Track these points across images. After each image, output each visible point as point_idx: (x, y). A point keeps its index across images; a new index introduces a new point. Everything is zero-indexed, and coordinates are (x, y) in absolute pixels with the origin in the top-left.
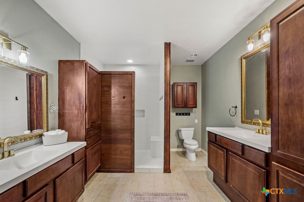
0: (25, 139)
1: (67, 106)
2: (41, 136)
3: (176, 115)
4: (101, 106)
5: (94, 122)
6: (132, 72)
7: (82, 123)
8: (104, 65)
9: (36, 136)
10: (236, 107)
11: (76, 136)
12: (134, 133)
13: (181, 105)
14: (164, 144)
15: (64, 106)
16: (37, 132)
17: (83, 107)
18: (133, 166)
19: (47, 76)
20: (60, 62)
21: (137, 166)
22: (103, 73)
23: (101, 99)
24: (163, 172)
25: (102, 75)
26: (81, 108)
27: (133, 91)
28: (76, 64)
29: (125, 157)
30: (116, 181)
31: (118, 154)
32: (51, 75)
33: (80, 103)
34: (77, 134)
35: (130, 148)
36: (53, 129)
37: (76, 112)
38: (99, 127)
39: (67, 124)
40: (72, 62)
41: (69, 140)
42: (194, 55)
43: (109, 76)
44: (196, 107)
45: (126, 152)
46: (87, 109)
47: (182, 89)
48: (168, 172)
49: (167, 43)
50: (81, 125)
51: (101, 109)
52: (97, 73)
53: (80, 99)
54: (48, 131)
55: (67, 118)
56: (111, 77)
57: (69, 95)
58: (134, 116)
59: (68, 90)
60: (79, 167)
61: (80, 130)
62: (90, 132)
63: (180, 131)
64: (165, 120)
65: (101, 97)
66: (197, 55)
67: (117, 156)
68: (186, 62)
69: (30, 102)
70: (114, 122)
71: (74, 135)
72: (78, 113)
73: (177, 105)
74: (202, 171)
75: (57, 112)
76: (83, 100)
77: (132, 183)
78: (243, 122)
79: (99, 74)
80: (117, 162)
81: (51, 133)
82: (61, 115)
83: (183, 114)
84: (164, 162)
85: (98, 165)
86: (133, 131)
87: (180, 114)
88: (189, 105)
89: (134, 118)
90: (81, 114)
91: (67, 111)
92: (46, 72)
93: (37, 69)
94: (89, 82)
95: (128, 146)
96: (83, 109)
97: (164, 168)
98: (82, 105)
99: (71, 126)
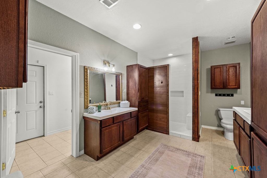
0: (114, 103)
1: (130, 89)
2: (119, 103)
3: (216, 96)
4: (148, 89)
5: (143, 98)
6: (167, 65)
7: (136, 98)
8: (153, 60)
9: (118, 103)
11: (134, 105)
13: (219, 86)
15: (129, 89)
16: (118, 101)
17: (137, 90)
18: (168, 130)
19: (122, 75)
20: (127, 66)
21: (171, 131)
22: (149, 68)
23: (148, 84)
24: (192, 140)
25: (149, 70)
26: (136, 90)
27: (168, 78)
28: (134, 67)
29: (162, 123)
30: (156, 136)
31: (158, 120)
32: (123, 74)
33: (136, 87)
34: (135, 104)
35: (166, 117)
36: (124, 100)
37: (134, 92)
38: (147, 102)
39: (130, 98)
40: (132, 66)
41: (130, 106)
42: (231, 38)
43: (153, 69)
44: (239, 88)
45: (163, 120)
46: (139, 90)
47: (221, 71)
48: (196, 140)
49: (195, 38)
50: (136, 100)
51: (148, 90)
52: (145, 69)
53: (135, 85)
54: (122, 101)
55: (130, 95)
56: (154, 70)
57: (131, 84)
59: (130, 81)
60: (134, 120)
61: (136, 102)
62: (141, 104)
63: (219, 110)
65: (148, 83)
66: (234, 37)
67: (158, 122)
68: (225, 44)
69: (116, 87)
70: (156, 99)
71: (133, 104)
72: (135, 92)
73: (214, 86)
75: (126, 92)
76: (137, 86)
77: (165, 140)
79: (146, 70)
80: (158, 125)
81: (123, 102)
82: (128, 94)
83: (224, 95)
85: (146, 124)
87: (220, 95)
88: (230, 86)
90: (136, 93)
91: (130, 92)
92: (121, 73)
93: (118, 73)
94: (140, 75)
95: (165, 116)
96: (137, 91)
98: (136, 89)
99: (132, 100)
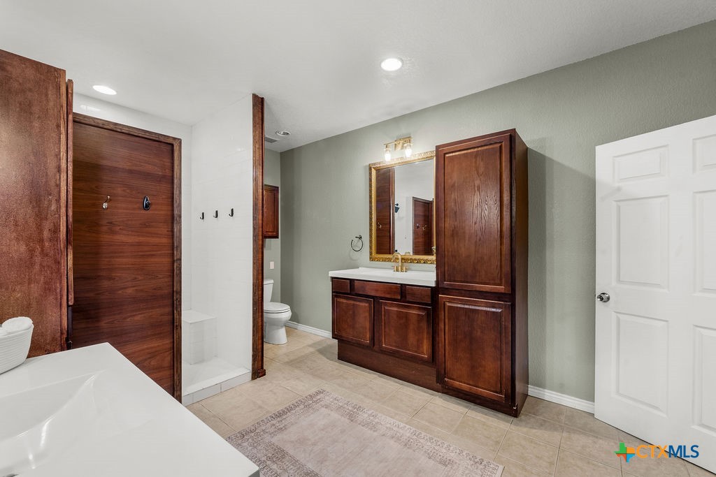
10: (360, 238)
12: (180, 305)
14: (253, 317)
18: (179, 392)
24: (250, 379)
35: (170, 346)
42: (282, 133)
44: (277, 236)
48: (260, 375)
49: (259, 98)
58: (180, 259)
64: (254, 263)
66: (288, 134)
70: (110, 279)
74: (312, 353)
78: (372, 259)
84: (253, 356)
86: (177, 299)
88: (266, 232)
89: (180, 264)
95: (162, 343)
97: (253, 368)
